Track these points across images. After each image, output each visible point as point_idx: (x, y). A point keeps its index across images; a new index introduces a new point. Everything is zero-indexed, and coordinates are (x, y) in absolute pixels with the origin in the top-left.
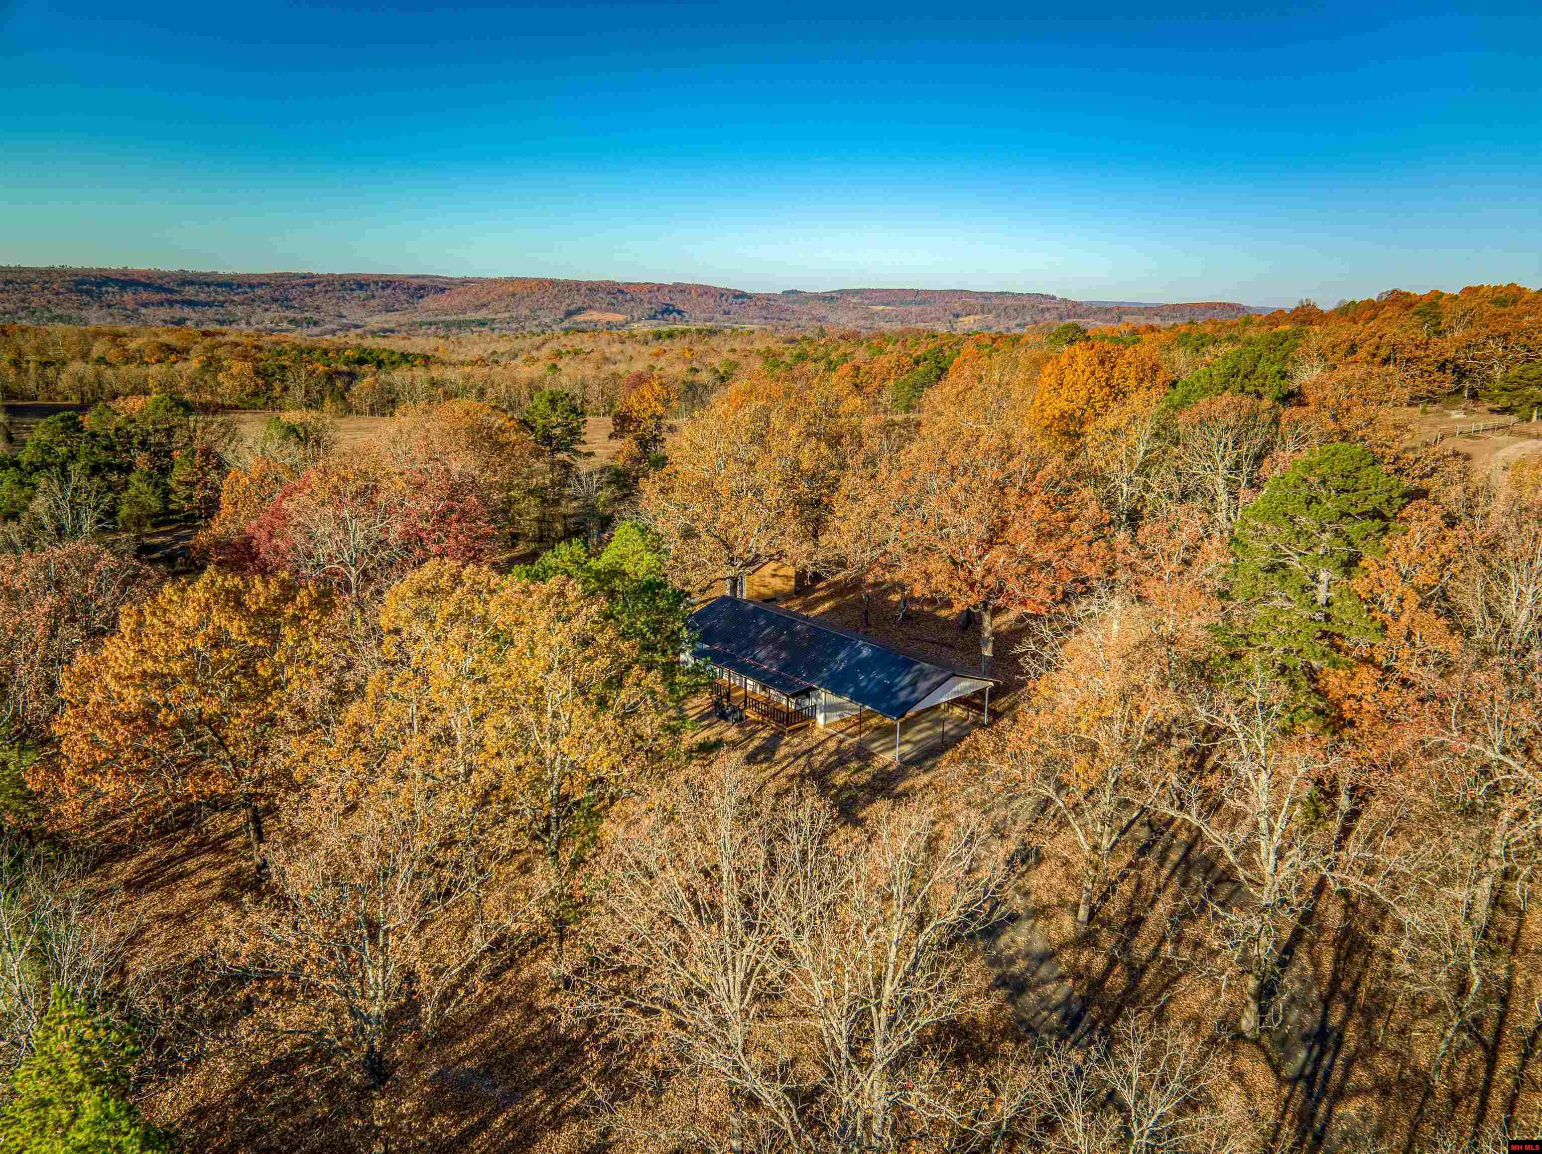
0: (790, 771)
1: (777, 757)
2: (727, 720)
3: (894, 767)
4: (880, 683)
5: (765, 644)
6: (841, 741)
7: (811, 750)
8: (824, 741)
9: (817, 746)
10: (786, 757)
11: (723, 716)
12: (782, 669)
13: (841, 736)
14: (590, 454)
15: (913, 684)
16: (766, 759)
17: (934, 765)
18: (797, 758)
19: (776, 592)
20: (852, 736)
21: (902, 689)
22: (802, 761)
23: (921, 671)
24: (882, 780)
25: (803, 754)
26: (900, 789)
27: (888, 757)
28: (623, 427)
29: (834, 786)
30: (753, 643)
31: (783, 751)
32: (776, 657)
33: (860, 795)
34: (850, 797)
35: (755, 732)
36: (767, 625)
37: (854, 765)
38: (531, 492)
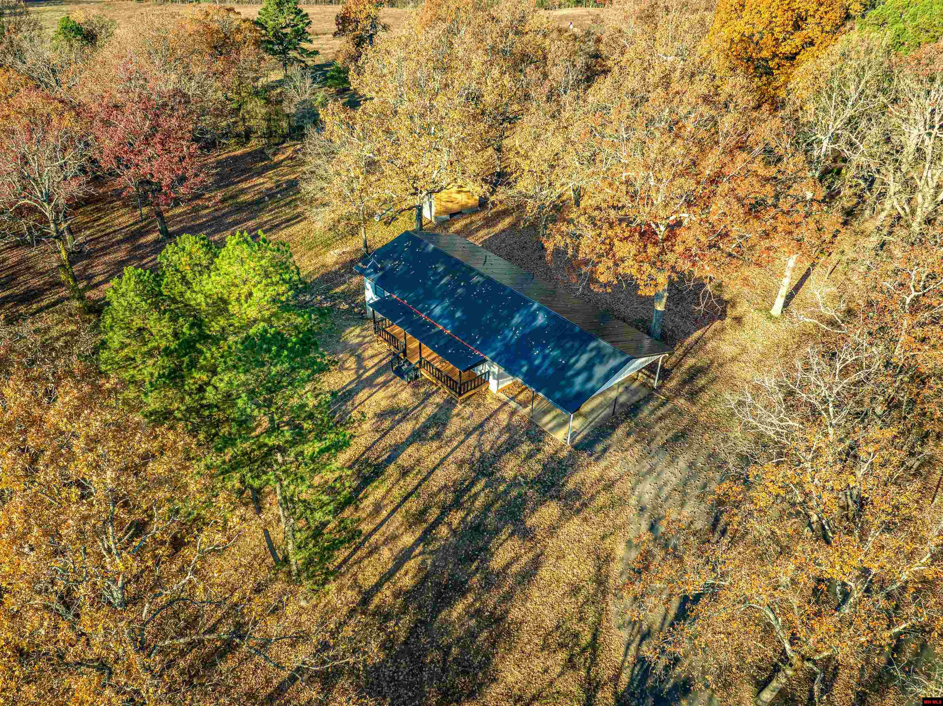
0: (459, 454)
1: (448, 433)
2: (402, 377)
3: (565, 453)
4: (554, 363)
5: (441, 299)
6: (513, 413)
7: (481, 425)
8: (496, 412)
9: (487, 419)
10: (456, 434)
11: (399, 373)
12: (457, 330)
13: (513, 404)
14: (316, 53)
15: (589, 367)
16: (438, 435)
17: (605, 450)
18: (468, 435)
19: (462, 206)
20: (524, 404)
21: (578, 373)
22: (472, 440)
23: (598, 349)
24: (553, 471)
25: (475, 429)
26: (570, 486)
27: (560, 436)
28: (344, 27)
29: (504, 480)
30: (429, 296)
31: (455, 424)
32: (451, 316)
33: (530, 492)
34: (520, 496)
35: (428, 395)
36: (445, 273)
37: (525, 448)
38: (257, 93)
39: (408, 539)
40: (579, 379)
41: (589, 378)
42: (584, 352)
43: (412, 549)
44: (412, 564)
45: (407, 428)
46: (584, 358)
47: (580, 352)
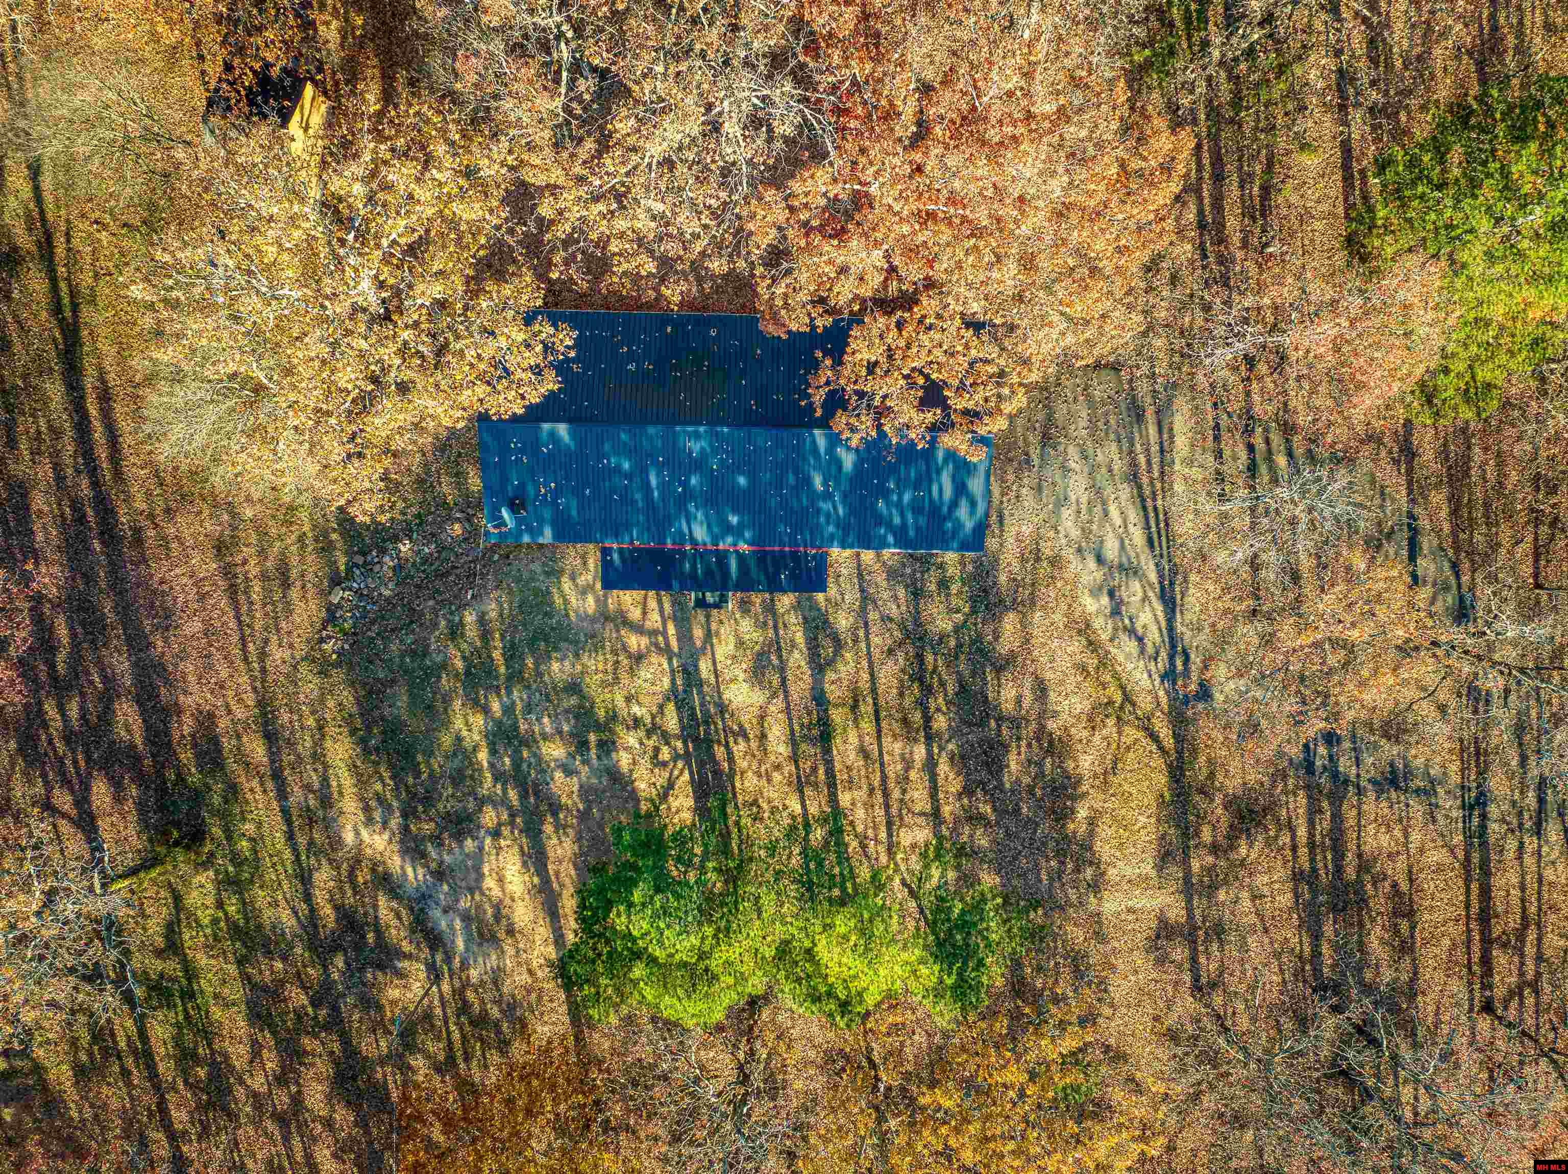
1: (843, 632)
21: (954, 504)
39: (920, 752)
40: (963, 512)
41: (973, 504)
42: (939, 472)
43: (930, 754)
44: (943, 768)
45: (798, 659)
46: (946, 479)
47: (934, 476)
